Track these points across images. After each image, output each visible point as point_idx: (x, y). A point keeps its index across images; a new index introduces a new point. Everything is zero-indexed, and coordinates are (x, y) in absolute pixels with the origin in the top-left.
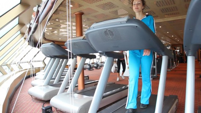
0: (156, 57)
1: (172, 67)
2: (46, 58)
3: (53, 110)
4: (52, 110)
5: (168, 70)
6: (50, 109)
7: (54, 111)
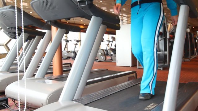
0: (168, 37)
1: (192, 57)
2: (10, 40)
3: (9, 104)
4: (7, 104)
5: (186, 59)
6: (5, 101)
7: (12, 105)
